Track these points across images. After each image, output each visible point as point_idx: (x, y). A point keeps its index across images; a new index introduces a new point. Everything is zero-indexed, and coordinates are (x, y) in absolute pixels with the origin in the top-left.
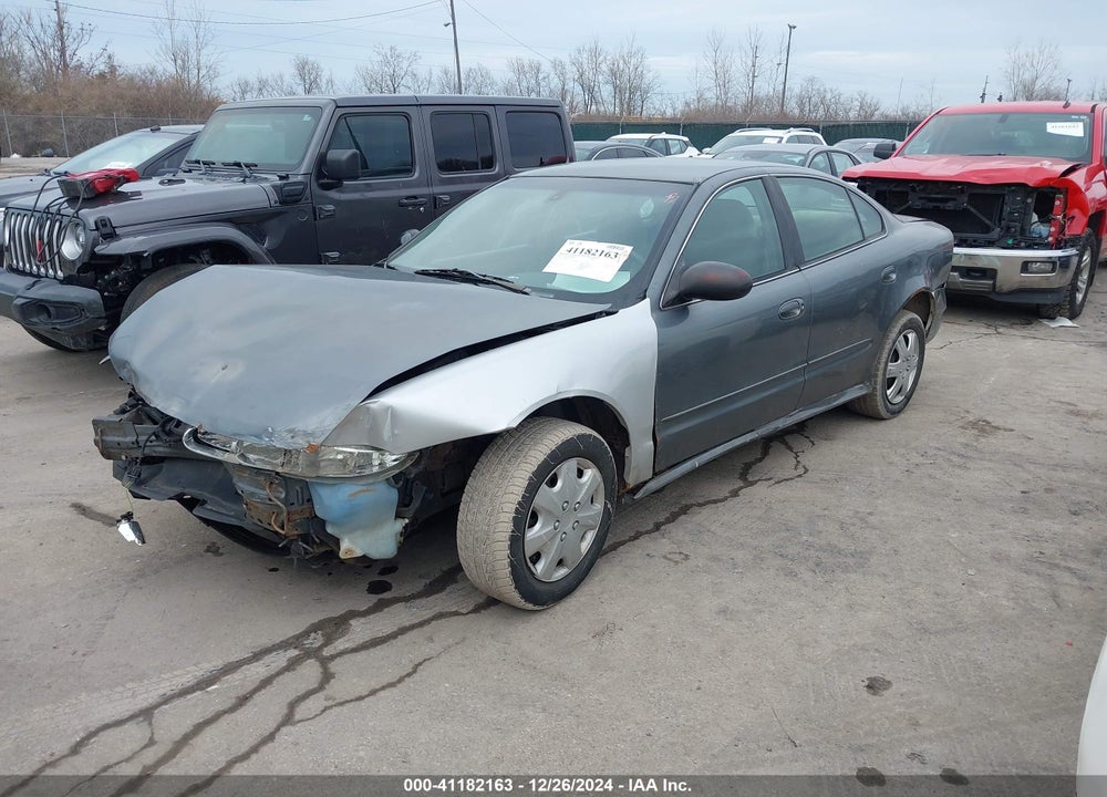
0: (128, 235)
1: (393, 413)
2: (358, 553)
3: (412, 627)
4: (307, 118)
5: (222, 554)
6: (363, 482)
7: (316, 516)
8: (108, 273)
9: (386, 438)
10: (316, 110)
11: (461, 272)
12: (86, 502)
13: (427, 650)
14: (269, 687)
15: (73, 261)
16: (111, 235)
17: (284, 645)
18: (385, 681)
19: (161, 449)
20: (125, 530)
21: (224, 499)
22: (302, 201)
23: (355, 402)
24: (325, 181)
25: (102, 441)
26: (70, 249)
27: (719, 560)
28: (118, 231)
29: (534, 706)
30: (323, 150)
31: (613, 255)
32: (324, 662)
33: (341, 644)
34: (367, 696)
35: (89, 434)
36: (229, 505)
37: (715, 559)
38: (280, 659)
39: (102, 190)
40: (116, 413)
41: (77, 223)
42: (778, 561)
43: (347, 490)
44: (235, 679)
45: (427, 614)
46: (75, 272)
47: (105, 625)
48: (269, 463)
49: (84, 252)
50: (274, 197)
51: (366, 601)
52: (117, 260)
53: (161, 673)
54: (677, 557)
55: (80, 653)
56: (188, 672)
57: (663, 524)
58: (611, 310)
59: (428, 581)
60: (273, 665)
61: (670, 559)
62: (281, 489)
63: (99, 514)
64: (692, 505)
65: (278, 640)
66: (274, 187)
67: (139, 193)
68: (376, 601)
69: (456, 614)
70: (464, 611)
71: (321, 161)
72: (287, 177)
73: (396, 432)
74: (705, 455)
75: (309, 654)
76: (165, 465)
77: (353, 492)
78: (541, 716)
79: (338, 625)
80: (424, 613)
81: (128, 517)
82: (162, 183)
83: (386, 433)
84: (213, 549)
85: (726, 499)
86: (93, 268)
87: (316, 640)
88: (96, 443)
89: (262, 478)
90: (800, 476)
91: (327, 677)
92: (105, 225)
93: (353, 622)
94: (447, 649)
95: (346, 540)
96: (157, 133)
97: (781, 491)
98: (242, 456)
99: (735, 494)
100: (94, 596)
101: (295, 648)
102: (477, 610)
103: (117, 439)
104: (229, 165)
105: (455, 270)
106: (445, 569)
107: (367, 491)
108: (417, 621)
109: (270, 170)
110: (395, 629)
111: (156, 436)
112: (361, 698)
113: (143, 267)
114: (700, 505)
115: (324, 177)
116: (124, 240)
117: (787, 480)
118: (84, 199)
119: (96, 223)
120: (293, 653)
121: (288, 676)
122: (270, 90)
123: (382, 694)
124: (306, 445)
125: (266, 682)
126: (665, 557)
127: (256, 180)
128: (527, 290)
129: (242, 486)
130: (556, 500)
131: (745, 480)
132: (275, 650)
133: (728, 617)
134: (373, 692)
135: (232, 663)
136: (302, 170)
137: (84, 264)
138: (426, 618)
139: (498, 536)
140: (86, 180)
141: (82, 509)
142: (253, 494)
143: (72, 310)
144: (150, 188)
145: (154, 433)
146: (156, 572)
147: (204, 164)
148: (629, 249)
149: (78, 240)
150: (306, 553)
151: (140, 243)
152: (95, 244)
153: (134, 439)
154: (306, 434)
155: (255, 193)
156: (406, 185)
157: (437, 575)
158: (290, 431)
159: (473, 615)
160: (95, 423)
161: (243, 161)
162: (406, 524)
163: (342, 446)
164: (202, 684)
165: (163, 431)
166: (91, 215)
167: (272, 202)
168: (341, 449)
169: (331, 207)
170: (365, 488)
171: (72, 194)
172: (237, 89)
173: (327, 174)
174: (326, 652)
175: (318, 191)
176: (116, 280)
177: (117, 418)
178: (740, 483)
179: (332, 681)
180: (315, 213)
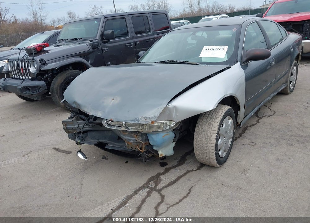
0: (49, 63)
1: (175, 108)
2: (164, 155)
3: (181, 176)
4: (96, 22)
5: (108, 159)
6: (165, 132)
7: (150, 144)
8: (45, 76)
9: (174, 117)
10: (98, 19)
11: (170, 61)
12: (57, 147)
13: (190, 184)
14: (145, 203)
15: (34, 73)
16: (45, 64)
17: (142, 188)
18: (183, 196)
19: (87, 128)
20: (80, 155)
21: (115, 142)
22: (99, 47)
23: (164, 106)
24: (104, 41)
25: (66, 128)
26: (32, 70)
27: (266, 143)
28: (47, 62)
29: (236, 199)
30: (103, 31)
31: (222, 49)
32: (159, 191)
33: (161, 185)
34: (179, 202)
35: (61, 126)
36: (117, 144)
37: (264, 143)
38: (144, 192)
39: (39, 50)
40: (69, 118)
41: (34, 61)
42: (284, 141)
43: (161, 135)
44: (132, 201)
45: (184, 172)
46: (35, 77)
47: (81, 187)
48: (137, 129)
49: (37, 70)
50: (90, 47)
51: (162, 169)
52: (47, 71)
53: (107, 202)
54: (253, 144)
55: (77, 198)
56: (116, 201)
57: (242, 134)
58: (229, 67)
59: (178, 160)
60: (142, 195)
61: (251, 145)
62: (140, 137)
63: (63, 150)
64: (247, 127)
65: (140, 186)
66: (90, 44)
67: (49, 50)
68: (164, 169)
69: (193, 170)
70: (195, 169)
71: (102, 35)
72: (92, 41)
73: (177, 114)
74: (254, 110)
75: (152, 190)
76: (88, 133)
77: (163, 135)
78: (241, 202)
79: (156, 179)
80: (182, 171)
81: (80, 151)
82: (55, 47)
83: (174, 115)
84: (104, 158)
85: (256, 124)
86: (41, 74)
87: (152, 185)
88: (64, 128)
89: (133, 134)
90: (274, 114)
91: (163, 197)
92: (42, 61)
93: (161, 177)
94: (196, 182)
95: (160, 151)
96: (43, 34)
97: (271, 119)
98: (127, 128)
99: (258, 122)
100: (73, 177)
101: (147, 188)
102: (199, 168)
103: (71, 127)
104: (73, 39)
105: (168, 61)
106: (181, 156)
107: (167, 134)
108: (182, 174)
109: (87, 39)
110: (176, 178)
111: (86, 124)
112: (177, 203)
113: (54, 73)
114: (250, 126)
115: (104, 39)
116: (49, 65)
117: (271, 116)
118: (34, 54)
119: (40, 60)
120: (147, 190)
121: (149, 199)
122: (61, 21)
123: (183, 201)
124: (151, 122)
125: (143, 201)
126: (249, 144)
127: (83, 43)
128: (198, 63)
129: (124, 137)
130: (224, 130)
131: (258, 117)
132: (141, 189)
133: (281, 161)
134: (181, 201)
135: (129, 196)
136: (97, 38)
137: (38, 74)
138: (184, 173)
139: (211, 145)
140: (34, 48)
141: (57, 150)
142: (130, 140)
143: (37, 88)
144: (52, 48)
145: (86, 123)
146: (89, 167)
147: (65, 40)
148: (227, 47)
149: (34, 66)
150: (147, 157)
151: (55, 65)
152: (40, 67)
153: (78, 126)
154: (150, 118)
155: (85, 46)
156: (127, 40)
157: (180, 158)
158: (144, 118)
159: (198, 170)
160: (63, 122)
161: (77, 37)
162: (175, 144)
163: (160, 121)
164: (123, 204)
165: (89, 122)
166: (38, 58)
167: (90, 49)
168: (158, 122)
169: (106, 49)
170: (166, 134)
171: (30, 52)
172: (52, 22)
173: (105, 38)
174: (158, 188)
175: (103, 44)
176: (47, 78)
177: (71, 120)
178: (257, 119)
179: (165, 198)
180: (102, 51)
